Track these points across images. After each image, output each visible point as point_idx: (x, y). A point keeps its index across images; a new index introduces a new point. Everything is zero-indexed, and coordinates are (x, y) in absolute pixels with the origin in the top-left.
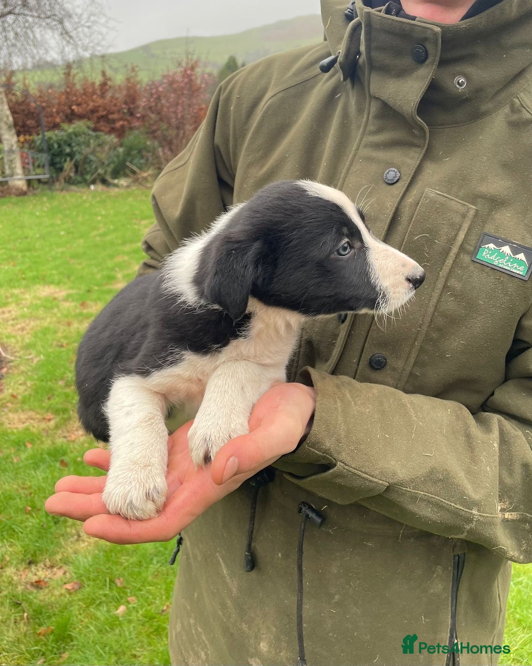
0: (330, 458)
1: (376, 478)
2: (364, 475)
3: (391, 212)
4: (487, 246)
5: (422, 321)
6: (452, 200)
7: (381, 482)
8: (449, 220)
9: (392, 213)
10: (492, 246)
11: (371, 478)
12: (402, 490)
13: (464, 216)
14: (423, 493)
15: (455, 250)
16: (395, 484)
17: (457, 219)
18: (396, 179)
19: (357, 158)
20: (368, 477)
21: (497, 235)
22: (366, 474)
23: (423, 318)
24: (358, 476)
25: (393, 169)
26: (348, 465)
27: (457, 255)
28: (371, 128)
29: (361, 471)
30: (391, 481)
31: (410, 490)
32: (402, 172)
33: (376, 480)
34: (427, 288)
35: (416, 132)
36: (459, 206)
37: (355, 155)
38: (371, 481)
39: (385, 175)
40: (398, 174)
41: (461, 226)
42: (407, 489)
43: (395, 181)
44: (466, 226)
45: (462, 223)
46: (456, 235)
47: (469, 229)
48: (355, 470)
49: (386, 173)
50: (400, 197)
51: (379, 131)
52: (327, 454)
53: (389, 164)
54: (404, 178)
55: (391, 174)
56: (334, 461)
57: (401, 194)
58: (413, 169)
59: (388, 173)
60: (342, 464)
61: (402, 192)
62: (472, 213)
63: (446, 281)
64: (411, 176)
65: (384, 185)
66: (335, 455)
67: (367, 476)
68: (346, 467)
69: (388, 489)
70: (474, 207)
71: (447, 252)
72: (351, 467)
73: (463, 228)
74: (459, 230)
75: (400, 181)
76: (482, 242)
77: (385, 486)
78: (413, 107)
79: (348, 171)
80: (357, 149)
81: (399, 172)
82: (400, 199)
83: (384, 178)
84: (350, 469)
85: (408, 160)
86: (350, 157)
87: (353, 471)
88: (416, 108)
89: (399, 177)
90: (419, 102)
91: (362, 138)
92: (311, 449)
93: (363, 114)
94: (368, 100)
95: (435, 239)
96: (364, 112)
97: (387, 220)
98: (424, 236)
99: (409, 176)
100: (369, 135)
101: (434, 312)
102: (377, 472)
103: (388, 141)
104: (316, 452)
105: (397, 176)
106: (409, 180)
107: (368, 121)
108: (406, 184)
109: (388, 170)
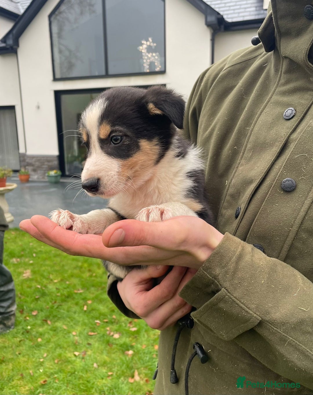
0: (218, 283)
1: (251, 310)
2: (242, 305)
3: (284, 140)
5: (294, 222)
7: (255, 315)
11: (247, 310)
12: (273, 328)
14: (291, 339)
16: (267, 321)
18: (292, 115)
19: (269, 103)
20: (245, 307)
22: (244, 305)
24: (237, 304)
25: (291, 108)
26: (230, 293)
28: (282, 81)
29: (240, 302)
30: (264, 318)
31: (280, 332)
32: (298, 111)
33: (251, 312)
34: (301, 197)
37: (268, 102)
38: (247, 312)
39: (284, 113)
40: (294, 112)
42: (277, 329)
43: (291, 117)
49: (285, 112)
51: (287, 82)
52: (216, 279)
53: (289, 105)
54: (298, 114)
55: (289, 112)
56: (220, 286)
57: (294, 127)
58: (306, 108)
60: (226, 291)
61: (295, 125)
64: (304, 113)
65: (283, 121)
66: (222, 282)
68: (228, 294)
69: (261, 324)
72: (232, 295)
75: (295, 117)
77: (258, 319)
78: (304, 53)
79: (261, 112)
80: (271, 98)
81: (295, 110)
82: (292, 130)
83: (284, 115)
84: (232, 297)
85: (303, 101)
86: (265, 103)
87: (234, 298)
88: (307, 54)
89: (295, 114)
90: (309, 49)
91: (275, 90)
92: (204, 271)
93: (278, 72)
94: (281, 61)
95: (311, 157)
96: (279, 71)
97: (280, 146)
98: (304, 155)
99: (302, 113)
100: (280, 86)
101: (305, 216)
102: (253, 306)
103: (292, 89)
104: (208, 275)
105: (293, 113)
106: (302, 116)
107: (281, 77)
108: (299, 119)
109: (287, 109)
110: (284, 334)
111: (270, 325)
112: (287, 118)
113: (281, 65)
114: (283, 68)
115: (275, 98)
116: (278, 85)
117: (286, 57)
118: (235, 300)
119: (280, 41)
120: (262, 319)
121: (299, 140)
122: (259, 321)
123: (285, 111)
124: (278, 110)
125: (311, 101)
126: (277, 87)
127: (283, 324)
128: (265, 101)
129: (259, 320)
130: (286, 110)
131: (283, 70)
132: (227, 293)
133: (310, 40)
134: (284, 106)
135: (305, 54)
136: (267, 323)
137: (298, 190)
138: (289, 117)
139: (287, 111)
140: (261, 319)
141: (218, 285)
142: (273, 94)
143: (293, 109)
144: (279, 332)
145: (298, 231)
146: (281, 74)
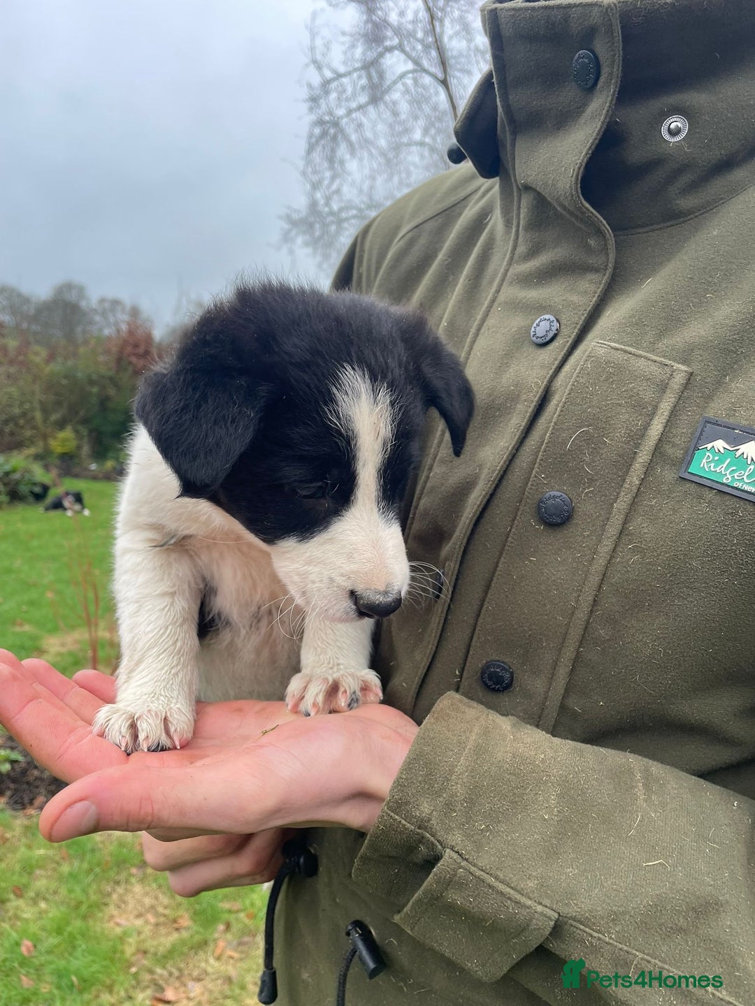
0: (432, 839)
1: (526, 895)
2: (501, 887)
3: (535, 396)
4: (709, 446)
5: (577, 601)
6: (640, 356)
7: (539, 908)
8: (631, 397)
9: (536, 399)
10: (720, 444)
11: (518, 897)
12: (592, 936)
13: (663, 387)
14: (641, 955)
15: (643, 457)
16: (574, 919)
17: (648, 395)
18: (551, 335)
19: (496, 304)
20: (512, 892)
21: (731, 420)
22: (508, 885)
23: (579, 596)
24: (490, 886)
25: (547, 317)
26: (466, 860)
27: (649, 468)
28: (521, 249)
29: (497, 878)
30: (565, 911)
31: (611, 941)
32: (564, 322)
33: (529, 903)
34: (588, 536)
35: (592, 242)
36: (654, 368)
37: (493, 301)
38: (518, 903)
39: (533, 329)
40: (556, 325)
41: (656, 408)
42: (602, 936)
43: (548, 338)
44: (665, 407)
45: (658, 403)
46: (646, 426)
47: (673, 413)
48: (482, 873)
49: (535, 325)
50: (554, 367)
51: (533, 253)
52: (426, 829)
53: (541, 308)
54: (565, 331)
55: (543, 326)
56: (440, 847)
57: (557, 363)
58: (583, 314)
59: (538, 325)
60: (455, 856)
61: (560, 357)
62: (679, 379)
63: (625, 522)
64: (579, 327)
65: (532, 349)
66: (441, 834)
67: (508, 890)
68: (464, 863)
69: (558, 929)
70: (683, 368)
71: (626, 462)
72: (475, 865)
73: (659, 412)
74: (652, 415)
75: (558, 338)
76: (699, 438)
77: (550, 918)
78: (572, 176)
79: (479, 330)
80: (498, 291)
81: (558, 321)
82: (554, 372)
83: (532, 334)
84: (473, 869)
85: (575, 298)
86: (485, 305)
87: (479, 873)
88: (580, 178)
89: (557, 329)
90: (584, 164)
91: (507, 271)
92: (392, 814)
93: (512, 228)
94: (516, 199)
95: (603, 436)
96: (512, 224)
97: (526, 412)
98: (583, 431)
99: (575, 328)
100: (517, 262)
101: (601, 583)
102: (531, 884)
103: (546, 268)
104: (403, 822)
105: (554, 329)
106: (575, 334)
107: (517, 239)
108: (568, 342)
109: (539, 320)
110: (620, 946)
111: (582, 927)
112: (540, 341)
113: (515, 208)
114: (522, 216)
115: (509, 292)
116: (512, 258)
117: (527, 188)
118: (484, 875)
119: (513, 145)
120: (559, 913)
121: (569, 394)
122: (552, 923)
123: (533, 323)
124: (517, 321)
125: (594, 296)
126: (510, 264)
127: (615, 918)
128: (486, 299)
129: (552, 920)
130: (537, 322)
131: (521, 223)
132: (459, 860)
133: (588, 142)
134: (531, 311)
135: (573, 179)
136: (574, 923)
137: (577, 520)
138: (543, 338)
139: (539, 322)
140: (556, 915)
141: (432, 843)
142: (503, 280)
143: (552, 318)
144: (608, 943)
145: (588, 622)
146: (517, 231)
